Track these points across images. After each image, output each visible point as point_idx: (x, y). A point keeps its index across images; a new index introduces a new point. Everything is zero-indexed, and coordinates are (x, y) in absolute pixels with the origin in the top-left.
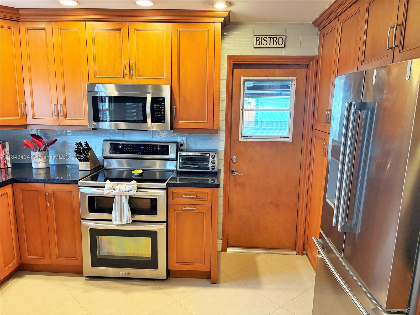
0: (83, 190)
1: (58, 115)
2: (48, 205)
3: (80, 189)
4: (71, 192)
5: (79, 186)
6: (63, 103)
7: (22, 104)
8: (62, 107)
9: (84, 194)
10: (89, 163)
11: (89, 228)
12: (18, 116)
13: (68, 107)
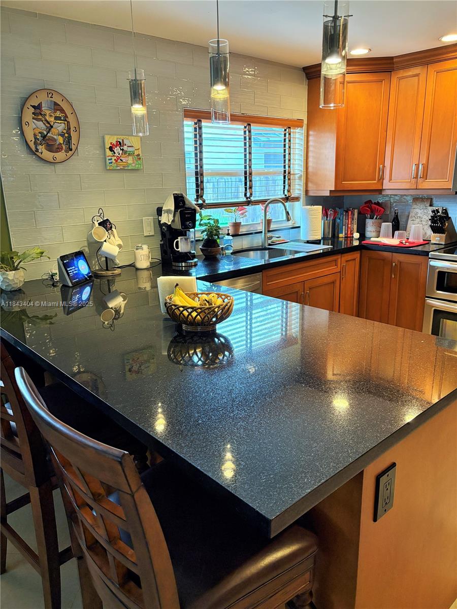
0: (433, 263)
1: (416, 177)
2: (393, 277)
3: (430, 261)
4: (419, 265)
5: (430, 258)
6: (424, 162)
7: (381, 166)
8: (424, 168)
9: (433, 267)
10: (445, 235)
11: (434, 308)
12: (375, 180)
13: (430, 166)
